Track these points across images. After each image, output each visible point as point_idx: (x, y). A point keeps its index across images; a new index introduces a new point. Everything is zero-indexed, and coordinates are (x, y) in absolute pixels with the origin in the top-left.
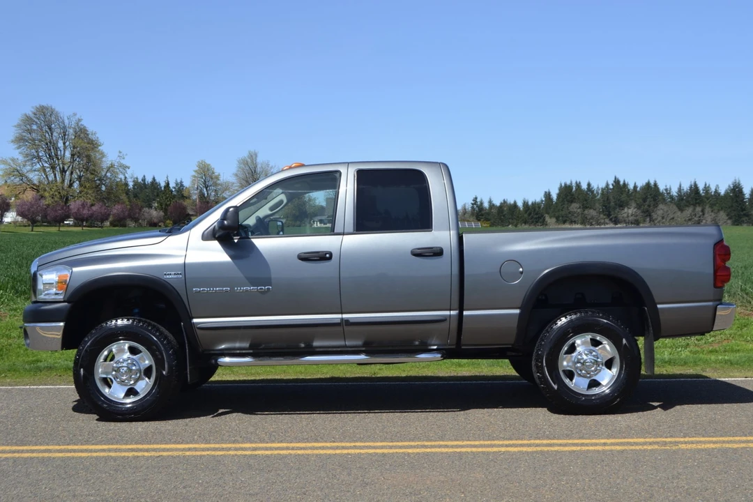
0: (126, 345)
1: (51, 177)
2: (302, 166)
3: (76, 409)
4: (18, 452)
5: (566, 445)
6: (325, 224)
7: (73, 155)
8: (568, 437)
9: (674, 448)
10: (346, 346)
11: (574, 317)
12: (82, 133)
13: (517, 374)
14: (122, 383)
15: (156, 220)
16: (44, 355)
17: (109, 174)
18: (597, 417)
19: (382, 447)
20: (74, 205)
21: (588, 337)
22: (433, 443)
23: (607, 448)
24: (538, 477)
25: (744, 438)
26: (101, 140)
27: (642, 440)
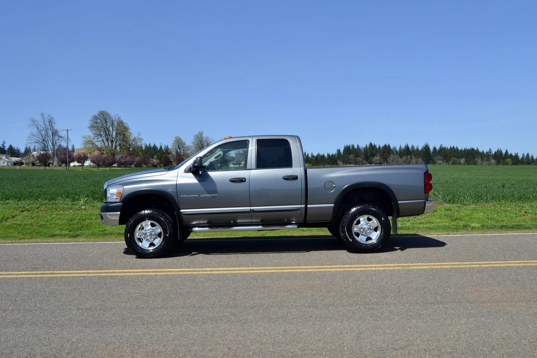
0: (149, 222)
1: (107, 144)
2: (231, 138)
3: (125, 253)
4: (100, 273)
5: (357, 267)
6: (235, 165)
7: (117, 134)
8: (358, 263)
9: (408, 268)
10: (252, 222)
11: (359, 207)
12: (121, 123)
13: (331, 235)
14: (147, 240)
15: (155, 164)
16: (108, 228)
17: (133, 143)
18: (371, 254)
19: (271, 269)
20: (117, 157)
21: (366, 217)
22: (295, 267)
23: (377, 269)
24: (346, 283)
25: (440, 264)
26: (130, 127)
27: (393, 265)
